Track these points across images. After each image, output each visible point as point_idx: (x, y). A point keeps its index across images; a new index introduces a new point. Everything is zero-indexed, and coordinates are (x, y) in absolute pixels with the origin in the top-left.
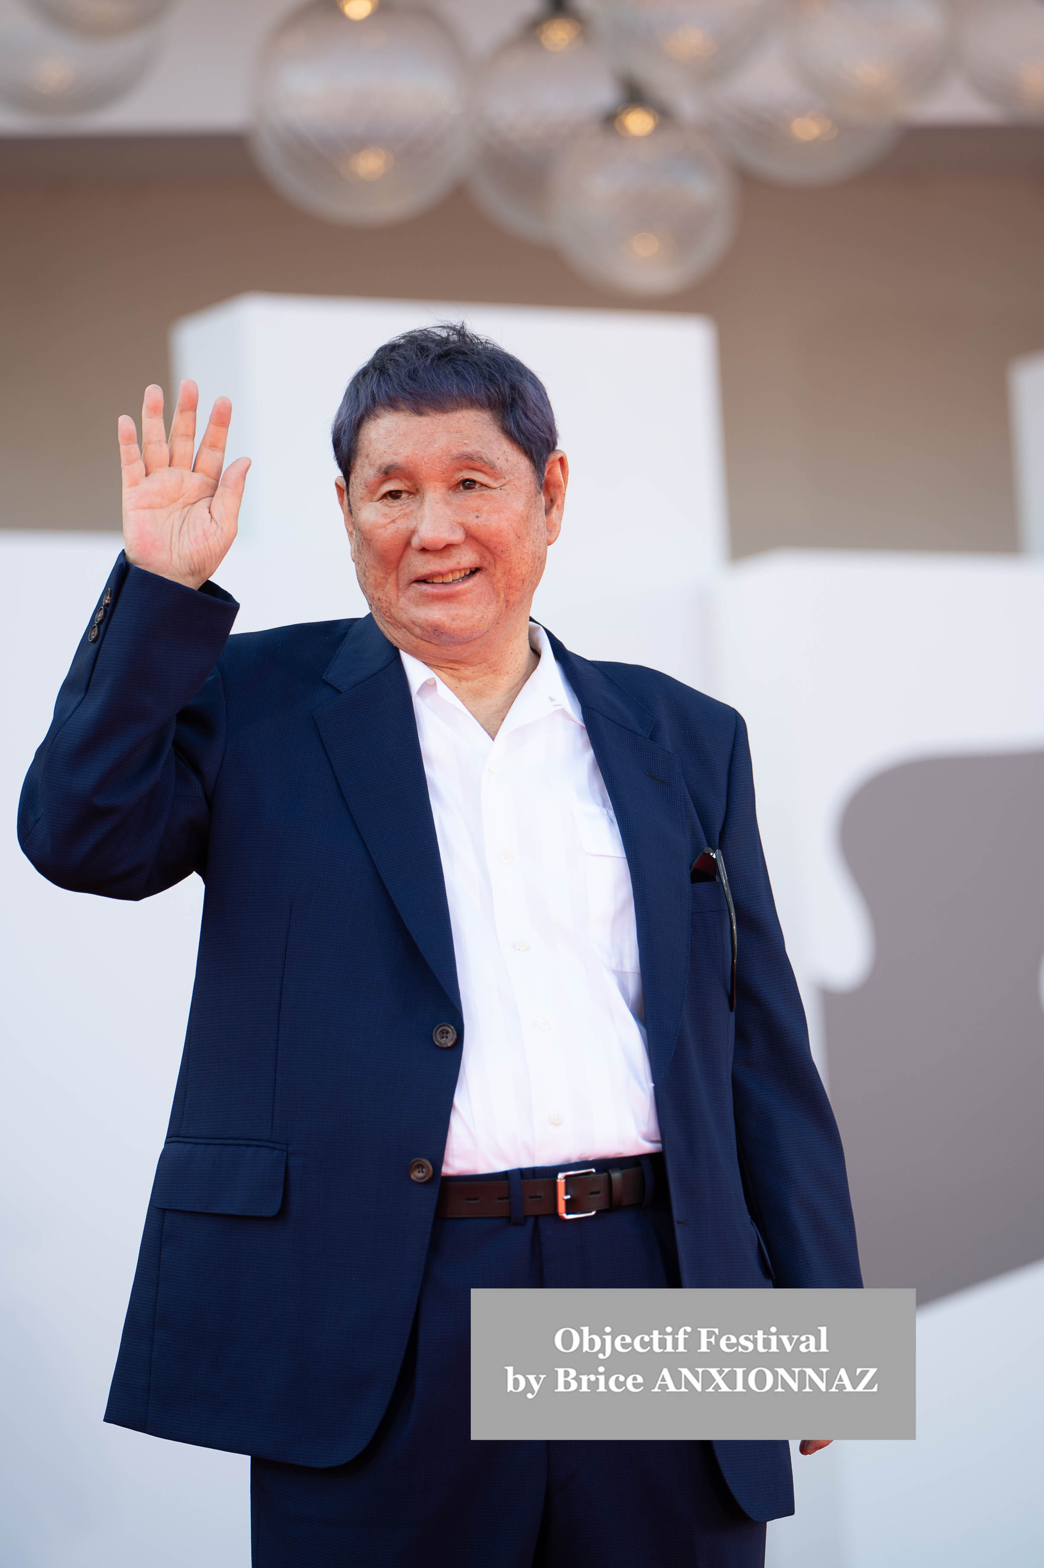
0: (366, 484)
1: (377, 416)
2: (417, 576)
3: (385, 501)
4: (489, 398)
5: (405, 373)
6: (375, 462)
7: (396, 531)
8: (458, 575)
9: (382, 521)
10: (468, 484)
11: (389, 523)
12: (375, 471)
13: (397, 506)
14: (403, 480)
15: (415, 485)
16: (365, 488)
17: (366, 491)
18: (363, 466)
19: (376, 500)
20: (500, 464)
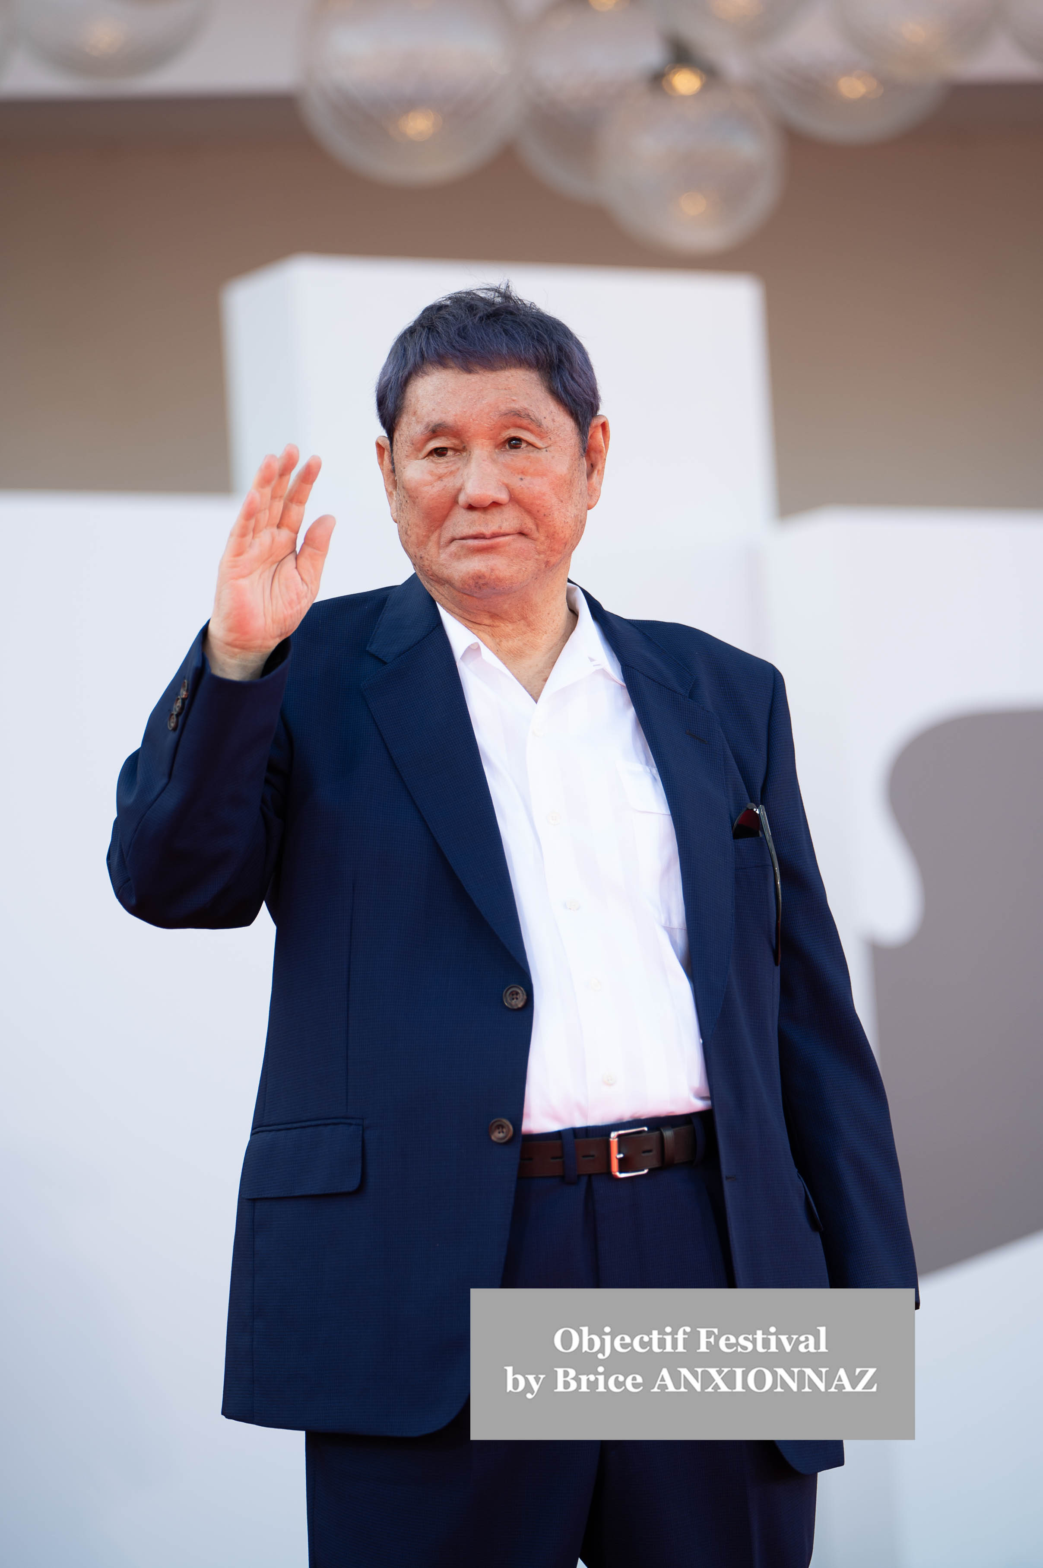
0: (412, 441)
1: (426, 374)
3: (431, 458)
4: (537, 359)
5: (455, 331)
6: (423, 419)
7: (443, 489)
9: (427, 478)
10: (514, 443)
11: (435, 481)
12: (422, 429)
13: (443, 463)
15: (462, 442)
16: (411, 445)
17: (411, 449)
18: (410, 424)
19: (422, 457)
20: (547, 423)
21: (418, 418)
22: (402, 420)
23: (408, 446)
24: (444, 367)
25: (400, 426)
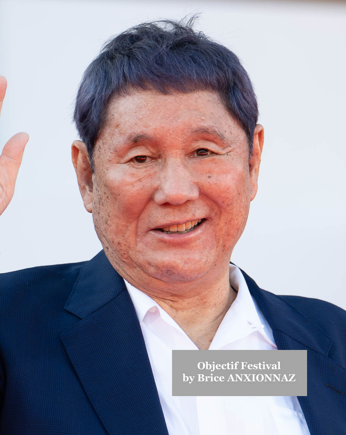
0: (116, 149)
1: (128, 94)
2: (157, 225)
3: (132, 163)
4: (218, 81)
5: (153, 59)
6: (126, 131)
7: (142, 189)
8: (190, 226)
9: (129, 179)
10: (202, 152)
11: (136, 182)
12: (125, 139)
13: (142, 168)
14: (149, 147)
15: (159, 151)
16: (114, 152)
17: (114, 155)
18: (113, 135)
19: (124, 162)
20: (227, 135)
21: (121, 130)
22: (105, 131)
23: (111, 153)
24: (144, 89)
25: (103, 136)
